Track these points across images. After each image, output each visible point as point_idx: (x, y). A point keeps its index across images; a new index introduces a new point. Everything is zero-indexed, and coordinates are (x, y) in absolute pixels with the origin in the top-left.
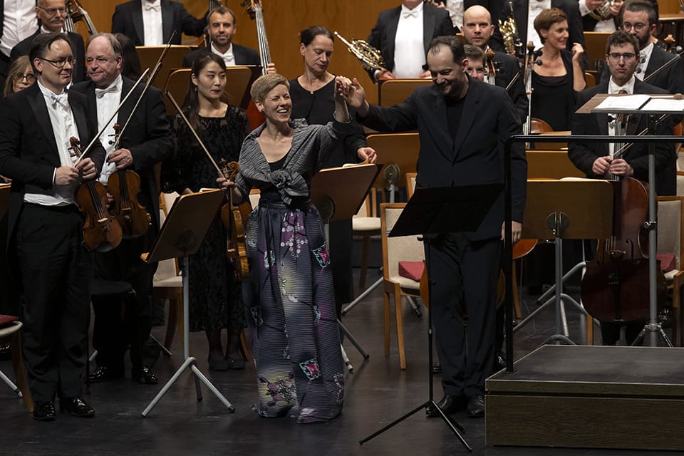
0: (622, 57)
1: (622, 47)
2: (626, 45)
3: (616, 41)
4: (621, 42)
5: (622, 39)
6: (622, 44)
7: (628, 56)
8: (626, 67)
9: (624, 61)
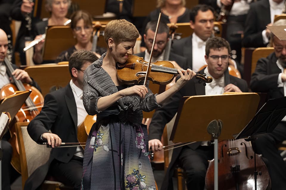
0: (220, 59)
1: (219, 50)
2: (223, 49)
3: (215, 46)
4: (219, 47)
5: (220, 45)
6: (220, 49)
7: (224, 58)
8: (222, 66)
9: (222, 61)
